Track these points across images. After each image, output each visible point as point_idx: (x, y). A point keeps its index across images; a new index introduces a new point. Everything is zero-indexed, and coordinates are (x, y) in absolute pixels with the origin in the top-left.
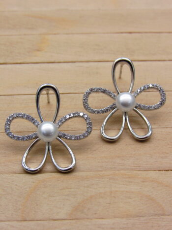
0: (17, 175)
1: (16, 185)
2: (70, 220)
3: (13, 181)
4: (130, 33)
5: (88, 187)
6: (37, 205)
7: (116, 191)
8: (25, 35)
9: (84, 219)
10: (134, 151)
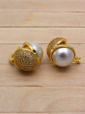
0: (17, 87)
1: (16, 93)
2: (46, 112)
3: (14, 91)
4: (78, 12)
5: (56, 95)
6: (28, 104)
7: (71, 97)
8: (21, 12)
9: (53, 112)
10: (81, 76)
